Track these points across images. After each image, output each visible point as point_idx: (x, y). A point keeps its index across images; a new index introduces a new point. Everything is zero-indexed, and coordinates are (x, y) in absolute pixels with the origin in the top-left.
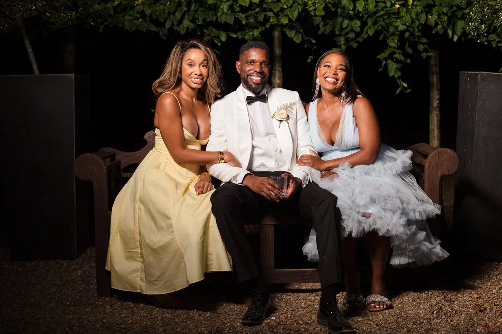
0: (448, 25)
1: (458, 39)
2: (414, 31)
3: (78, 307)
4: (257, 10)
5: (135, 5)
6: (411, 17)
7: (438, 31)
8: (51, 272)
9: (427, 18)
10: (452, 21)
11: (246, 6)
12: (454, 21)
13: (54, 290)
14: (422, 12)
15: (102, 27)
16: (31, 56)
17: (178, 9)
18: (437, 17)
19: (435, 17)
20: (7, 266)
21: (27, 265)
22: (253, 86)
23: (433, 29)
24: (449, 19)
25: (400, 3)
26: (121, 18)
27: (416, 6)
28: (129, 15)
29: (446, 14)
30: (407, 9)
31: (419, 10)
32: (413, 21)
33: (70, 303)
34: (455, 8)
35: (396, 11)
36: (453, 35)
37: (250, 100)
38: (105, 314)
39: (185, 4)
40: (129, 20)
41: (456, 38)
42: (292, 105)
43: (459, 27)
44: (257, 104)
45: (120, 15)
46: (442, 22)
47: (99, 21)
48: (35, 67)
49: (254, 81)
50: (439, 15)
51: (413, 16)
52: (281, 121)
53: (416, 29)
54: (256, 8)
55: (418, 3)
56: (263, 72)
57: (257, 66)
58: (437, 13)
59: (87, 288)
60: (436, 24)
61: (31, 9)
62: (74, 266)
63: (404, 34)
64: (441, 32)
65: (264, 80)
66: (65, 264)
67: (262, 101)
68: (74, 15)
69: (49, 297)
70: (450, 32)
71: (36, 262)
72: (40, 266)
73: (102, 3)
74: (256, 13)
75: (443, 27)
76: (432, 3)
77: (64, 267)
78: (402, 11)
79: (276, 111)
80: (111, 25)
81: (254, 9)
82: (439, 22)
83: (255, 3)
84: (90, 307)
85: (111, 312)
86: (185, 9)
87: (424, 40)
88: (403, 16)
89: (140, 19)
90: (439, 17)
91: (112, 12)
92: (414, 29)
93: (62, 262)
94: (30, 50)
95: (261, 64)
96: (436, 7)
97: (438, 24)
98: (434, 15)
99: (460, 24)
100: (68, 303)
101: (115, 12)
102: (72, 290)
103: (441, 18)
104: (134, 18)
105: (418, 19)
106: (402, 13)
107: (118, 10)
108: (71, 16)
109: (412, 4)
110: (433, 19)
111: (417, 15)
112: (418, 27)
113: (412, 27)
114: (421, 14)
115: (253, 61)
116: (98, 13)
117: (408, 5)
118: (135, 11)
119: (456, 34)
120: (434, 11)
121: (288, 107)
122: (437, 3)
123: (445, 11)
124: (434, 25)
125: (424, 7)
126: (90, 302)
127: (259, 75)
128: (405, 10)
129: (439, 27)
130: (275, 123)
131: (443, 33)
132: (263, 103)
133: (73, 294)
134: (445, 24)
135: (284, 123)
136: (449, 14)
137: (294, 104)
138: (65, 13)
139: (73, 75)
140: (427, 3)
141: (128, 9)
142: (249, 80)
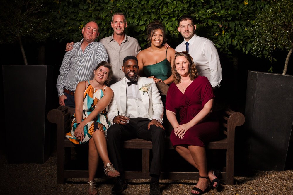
0: (243, 46)
1: (248, 53)
2: (225, 48)
3: (47, 189)
4: (144, 34)
5: (79, 29)
6: (224, 41)
7: (237, 49)
8: (31, 170)
9: (232, 42)
10: (245, 44)
11: (138, 32)
12: (246, 44)
13: (33, 179)
14: (229, 38)
15: (61, 40)
16: (24, 55)
17: (102, 32)
18: (237, 41)
19: (236, 41)
20: (7, 166)
21: (18, 166)
22: (131, 77)
23: (235, 47)
24: (243, 42)
25: (218, 33)
26: (72, 36)
27: (226, 35)
28: (76, 34)
29: (242, 40)
30: (222, 36)
31: (228, 38)
32: (224, 43)
33: (43, 187)
34: (246, 37)
35: (216, 37)
36: (245, 51)
37: (129, 84)
38: (61, 193)
39: (106, 30)
40: (76, 37)
41: (247, 52)
42: (150, 85)
43: (248, 47)
44: (133, 85)
45: (71, 34)
46: (239, 44)
47: (60, 37)
48: (26, 61)
49: (131, 75)
50: (238, 40)
51: (225, 41)
52: (144, 92)
53: (226, 47)
54: (143, 33)
55: (228, 34)
56: (135, 71)
57: (132, 68)
58: (237, 39)
59: (51, 179)
60: (237, 45)
61: (26, 32)
62: (43, 167)
63: (220, 49)
64: (239, 49)
65: (135, 74)
66: (38, 166)
67: (135, 84)
68: (48, 35)
69: (31, 183)
70: (244, 49)
71: (22, 164)
72: (25, 167)
73: (62, 28)
74: (143, 36)
75: (240, 47)
76: (234, 34)
77: (37, 167)
78: (219, 38)
79: (142, 87)
80: (66, 39)
81: (142, 34)
82: (238, 44)
83: (143, 31)
84: (53, 189)
85: (64, 192)
86: (106, 32)
87: (230, 53)
88: (220, 40)
89: (81, 37)
90: (238, 42)
91: (67, 33)
92: (225, 47)
93: (36, 164)
94: (23, 52)
95: (133, 67)
96: (237, 36)
97: (238, 45)
98: (235, 40)
99: (249, 46)
100: (42, 187)
101: (68, 32)
102: (43, 180)
103: (239, 42)
104: (78, 36)
105: (227, 42)
106: (219, 39)
107: (70, 31)
108: (46, 35)
109: (224, 34)
110: (235, 42)
111: (227, 40)
112: (227, 46)
113: (224, 46)
114: (229, 40)
115: (130, 66)
116: (60, 33)
117: (222, 34)
118: (79, 33)
119: (247, 50)
120: (236, 38)
121: (148, 86)
122: (237, 34)
123: (241, 39)
124: (235, 45)
125: (230, 36)
126: (53, 187)
127: (133, 72)
128: (221, 37)
129: (238, 46)
130: (141, 92)
131: (240, 50)
132: (135, 85)
133: (44, 182)
134: (241, 45)
135: (146, 93)
136: (243, 40)
137: (151, 84)
138: (43, 34)
139: (46, 66)
140: (232, 34)
141: (75, 31)
142: (128, 75)
